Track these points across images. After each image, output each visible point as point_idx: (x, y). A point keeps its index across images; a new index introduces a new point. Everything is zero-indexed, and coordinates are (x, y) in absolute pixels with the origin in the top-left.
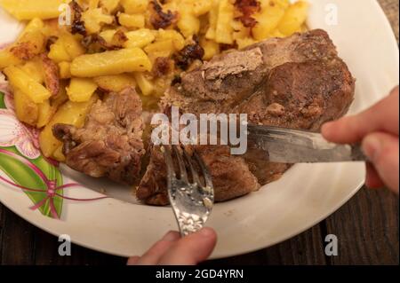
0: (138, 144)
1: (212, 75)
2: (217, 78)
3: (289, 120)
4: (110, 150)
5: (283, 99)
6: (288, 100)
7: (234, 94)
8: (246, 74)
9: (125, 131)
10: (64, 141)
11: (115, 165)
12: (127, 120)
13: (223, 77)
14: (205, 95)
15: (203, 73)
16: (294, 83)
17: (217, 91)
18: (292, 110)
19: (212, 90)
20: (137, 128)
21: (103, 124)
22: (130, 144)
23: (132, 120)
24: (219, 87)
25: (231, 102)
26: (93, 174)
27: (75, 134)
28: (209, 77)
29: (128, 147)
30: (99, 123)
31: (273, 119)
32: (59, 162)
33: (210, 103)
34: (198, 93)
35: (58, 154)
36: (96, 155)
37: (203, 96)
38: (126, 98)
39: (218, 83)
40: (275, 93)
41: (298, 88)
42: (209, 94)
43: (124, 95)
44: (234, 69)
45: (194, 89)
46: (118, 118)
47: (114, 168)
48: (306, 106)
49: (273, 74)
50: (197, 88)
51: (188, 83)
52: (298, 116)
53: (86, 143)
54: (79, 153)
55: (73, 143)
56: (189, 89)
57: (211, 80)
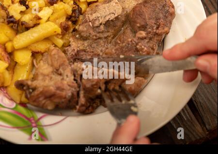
0: (74, 85)
1: (97, 23)
2: (101, 24)
3: (151, 39)
4: (58, 92)
5: (144, 27)
6: (146, 28)
7: (113, 31)
8: (117, 18)
9: (61, 77)
10: (25, 90)
11: (63, 100)
12: (61, 70)
13: (104, 23)
14: (96, 36)
15: (90, 24)
16: (147, 16)
17: (102, 32)
18: (150, 32)
19: (99, 32)
20: (69, 74)
21: (48, 75)
22: (69, 85)
23: (64, 70)
24: (103, 29)
25: (112, 36)
26: (50, 108)
27: (32, 84)
28: (95, 25)
29: (69, 88)
30: (44, 75)
31: (142, 41)
32: (26, 104)
33: (99, 40)
34: (91, 36)
35: (24, 99)
36: (50, 96)
37: (95, 37)
38: (56, 56)
39: (102, 27)
40: (138, 25)
41: (150, 19)
42: (98, 35)
43: (54, 55)
44: (109, 17)
45: (88, 35)
46: (55, 70)
47: (63, 102)
48: (157, 28)
49: (133, 14)
50: (90, 34)
51: (83, 31)
52: (154, 35)
53: (41, 89)
54: (38, 97)
55: (31, 90)
56: (85, 35)
57: (97, 27)
